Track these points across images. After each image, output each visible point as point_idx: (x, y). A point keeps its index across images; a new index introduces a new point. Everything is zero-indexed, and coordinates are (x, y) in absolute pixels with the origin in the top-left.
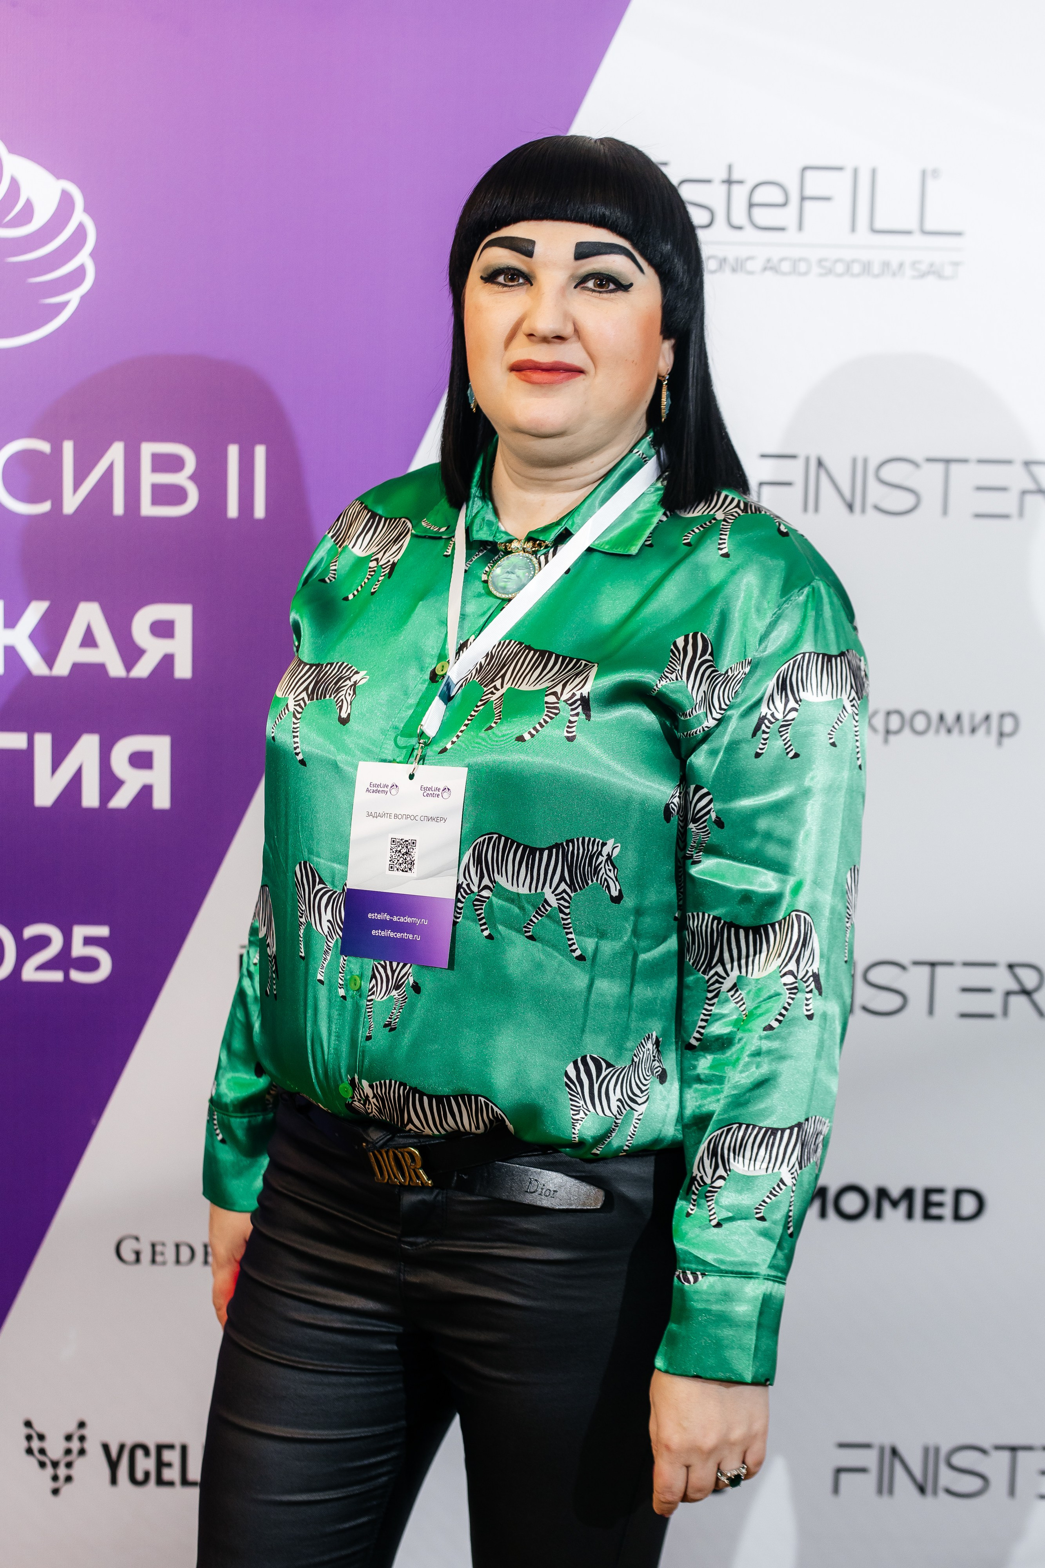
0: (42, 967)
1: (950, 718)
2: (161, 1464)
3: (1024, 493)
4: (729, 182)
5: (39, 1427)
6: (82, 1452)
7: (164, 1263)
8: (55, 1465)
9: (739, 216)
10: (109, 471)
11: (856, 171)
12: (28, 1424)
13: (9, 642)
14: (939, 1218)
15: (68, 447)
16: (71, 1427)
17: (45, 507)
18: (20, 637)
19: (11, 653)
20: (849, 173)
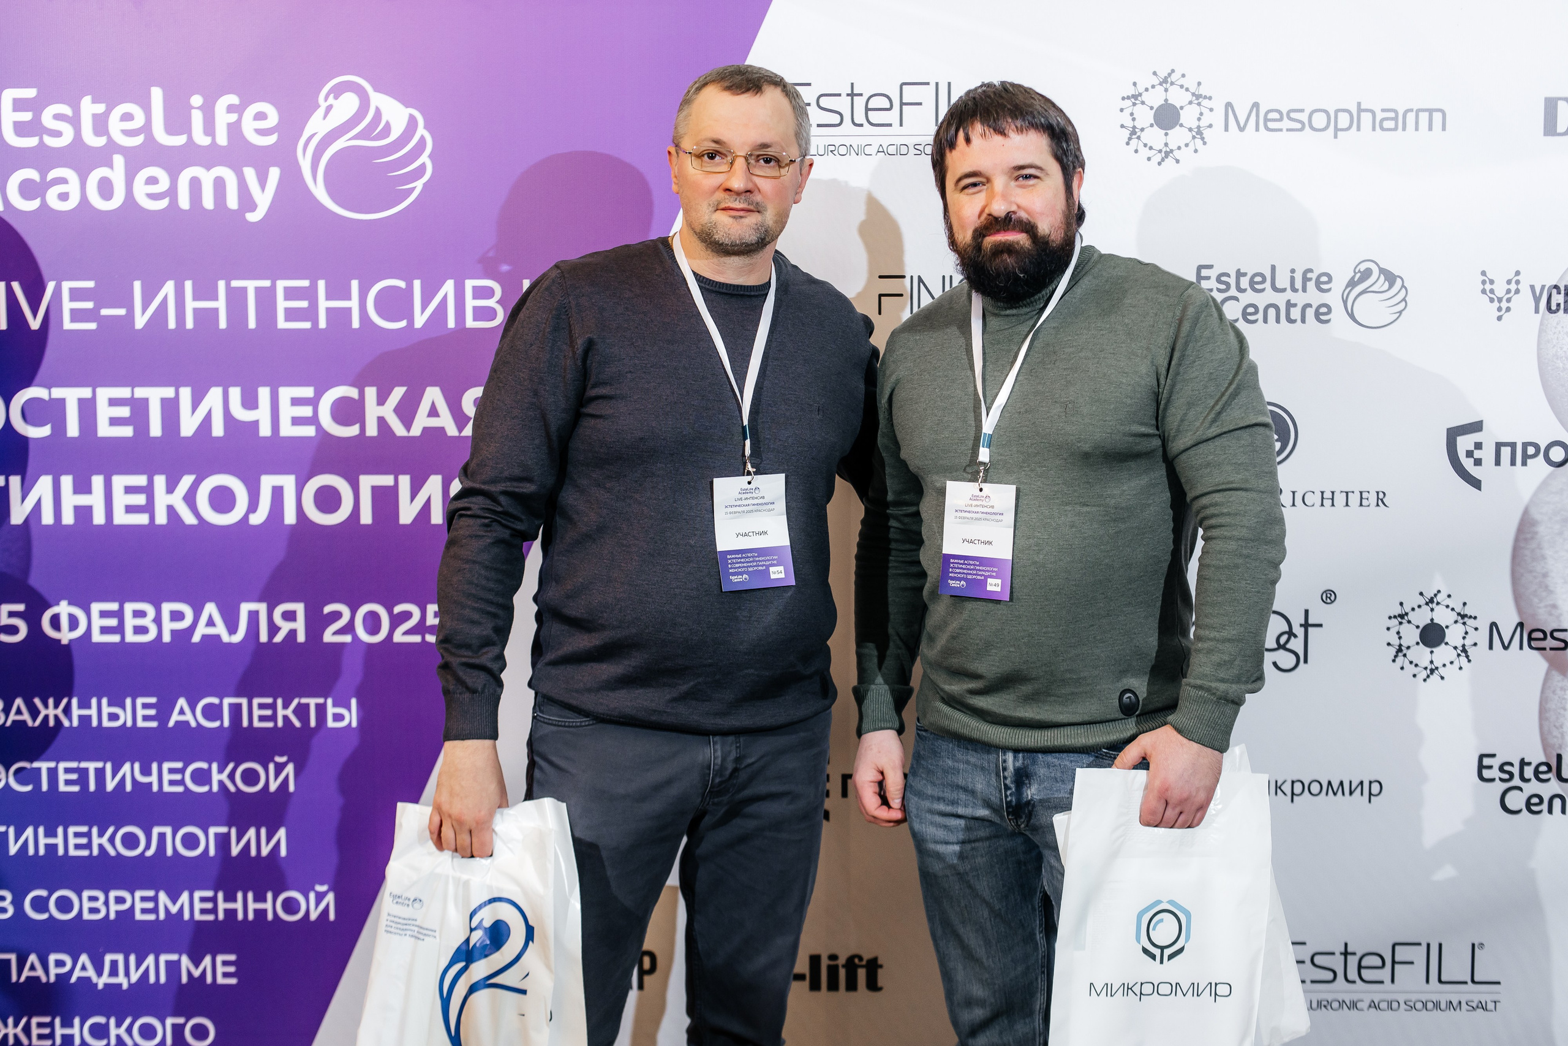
0: (407, 633)
4: (852, 95)
9: (860, 118)
10: (445, 299)
11: (937, 84)
13: (381, 415)
15: (417, 284)
17: (403, 324)
18: (388, 411)
19: (382, 421)
20: (933, 86)
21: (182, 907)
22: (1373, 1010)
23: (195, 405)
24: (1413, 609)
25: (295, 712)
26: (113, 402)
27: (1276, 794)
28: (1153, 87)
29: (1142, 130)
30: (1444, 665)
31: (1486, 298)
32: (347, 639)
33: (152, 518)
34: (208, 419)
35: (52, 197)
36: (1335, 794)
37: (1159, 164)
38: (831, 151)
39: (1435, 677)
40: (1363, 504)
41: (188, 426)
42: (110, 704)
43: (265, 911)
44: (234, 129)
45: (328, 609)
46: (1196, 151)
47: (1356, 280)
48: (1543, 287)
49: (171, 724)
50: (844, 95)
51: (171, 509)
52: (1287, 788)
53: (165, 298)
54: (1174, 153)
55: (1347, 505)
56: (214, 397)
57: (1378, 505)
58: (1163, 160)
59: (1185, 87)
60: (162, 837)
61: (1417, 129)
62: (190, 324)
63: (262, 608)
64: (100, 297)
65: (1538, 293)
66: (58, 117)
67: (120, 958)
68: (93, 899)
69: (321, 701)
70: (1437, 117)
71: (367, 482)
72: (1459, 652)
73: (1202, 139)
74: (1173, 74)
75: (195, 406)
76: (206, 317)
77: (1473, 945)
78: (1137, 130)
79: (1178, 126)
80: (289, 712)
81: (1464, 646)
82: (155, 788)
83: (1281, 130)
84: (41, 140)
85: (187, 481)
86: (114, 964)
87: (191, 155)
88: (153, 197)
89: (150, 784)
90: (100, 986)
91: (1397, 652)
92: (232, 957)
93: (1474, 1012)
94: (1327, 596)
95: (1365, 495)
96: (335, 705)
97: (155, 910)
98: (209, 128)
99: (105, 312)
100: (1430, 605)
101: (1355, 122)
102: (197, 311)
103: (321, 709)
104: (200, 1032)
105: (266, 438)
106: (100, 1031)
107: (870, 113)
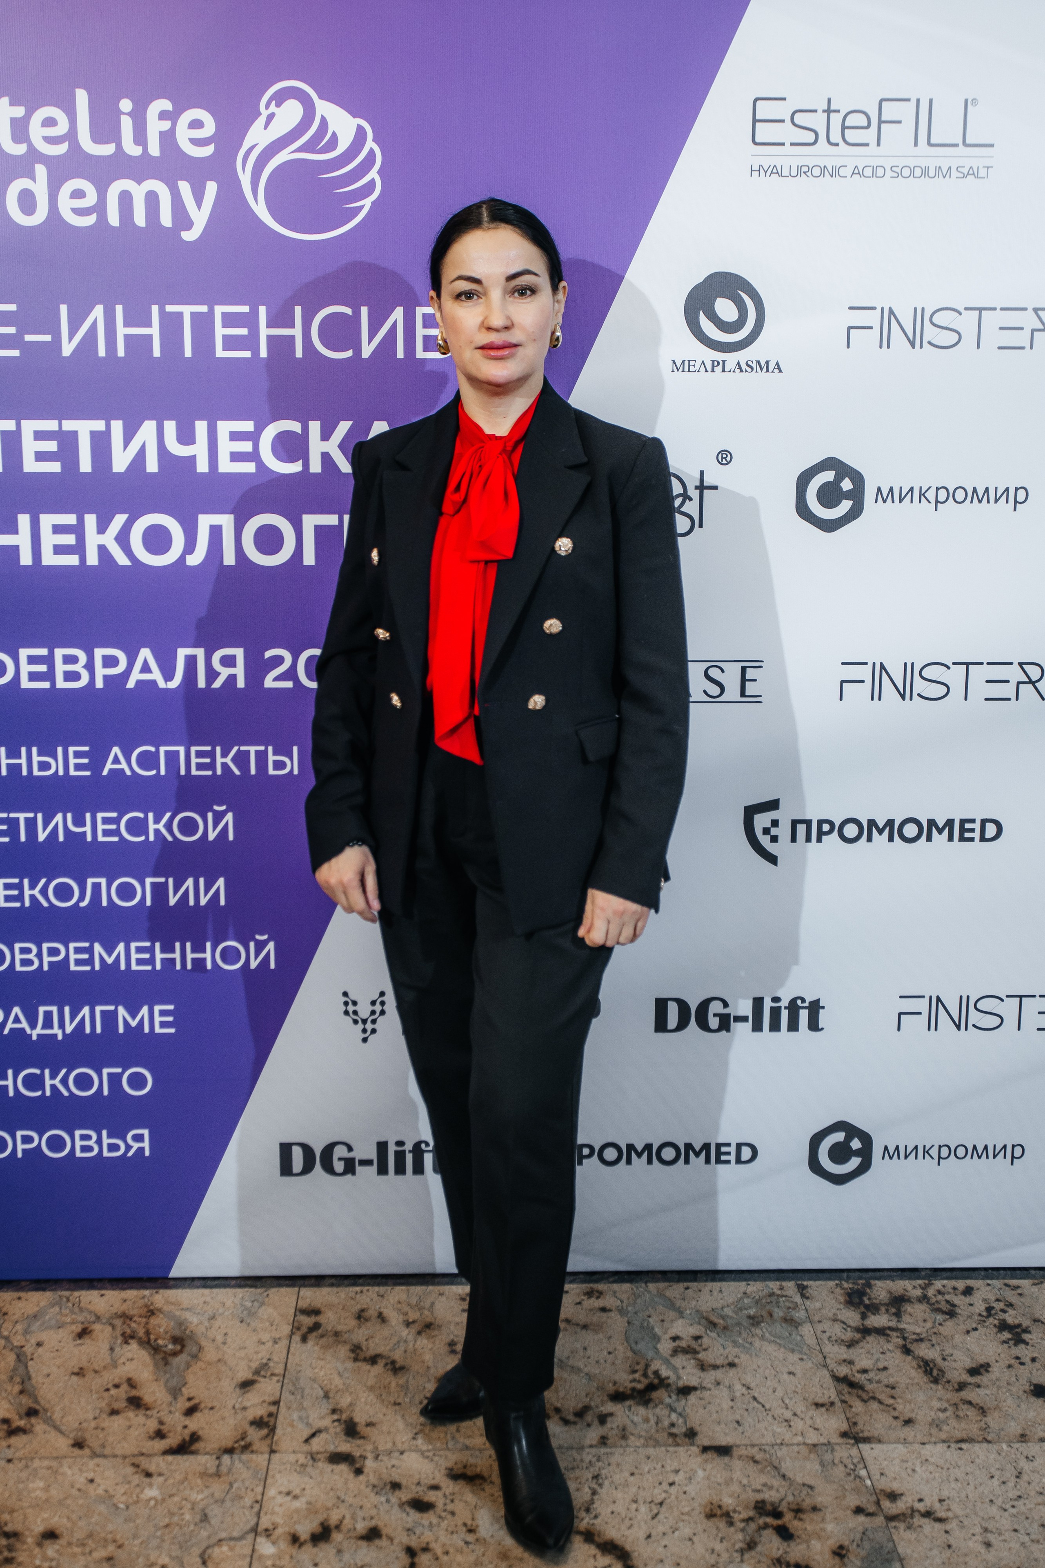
1: (981, 494)
3: (1033, 331)
4: (828, 111)
5: (353, 996)
6: (383, 1013)
9: (836, 137)
10: (394, 327)
11: (918, 101)
12: (345, 994)
13: (325, 450)
14: (972, 840)
15: (364, 310)
16: (375, 996)
17: (349, 354)
18: (332, 447)
19: (326, 457)
20: (913, 103)
21: (118, 956)
23: (128, 438)
25: (233, 760)
26: (39, 436)
32: (289, 684)
33: (83, 559)
34: (141, 455)
38: (804, 173)
41: (121, 462)
42: (39, 755)
43: (203, 961)
44: (168, 138)
45: (268, 654)
49: (105, 773)
50: (820, 111)
51: (103, 551)
53: (95, 322)
56: (148, 430)
60: (97, 887)
62: (121, 353)
63: (200, 653)
64: (23, 321)
67: (54, 1009)
68: (24, 951)
69: (262, 748)
71: (310, 521)
75: (127, 441)
76: (138, 345)
80: (228, 760)
82: (89, 838)
85: (119, 520)
86: (48, 1015)
87: (120, 166)
88: (79, 212)
89: (84, 834)
90: (34, 1038)
92: (171, 1007)
96: (275, 754)
97: (90, 962)
98: (140, 136)
99: (28, 338)
102: (127, 337)
103: (262, 757)
104: (137, 1081)
105: (203, 474)
106: (34, 1082)
107: (846, 131)
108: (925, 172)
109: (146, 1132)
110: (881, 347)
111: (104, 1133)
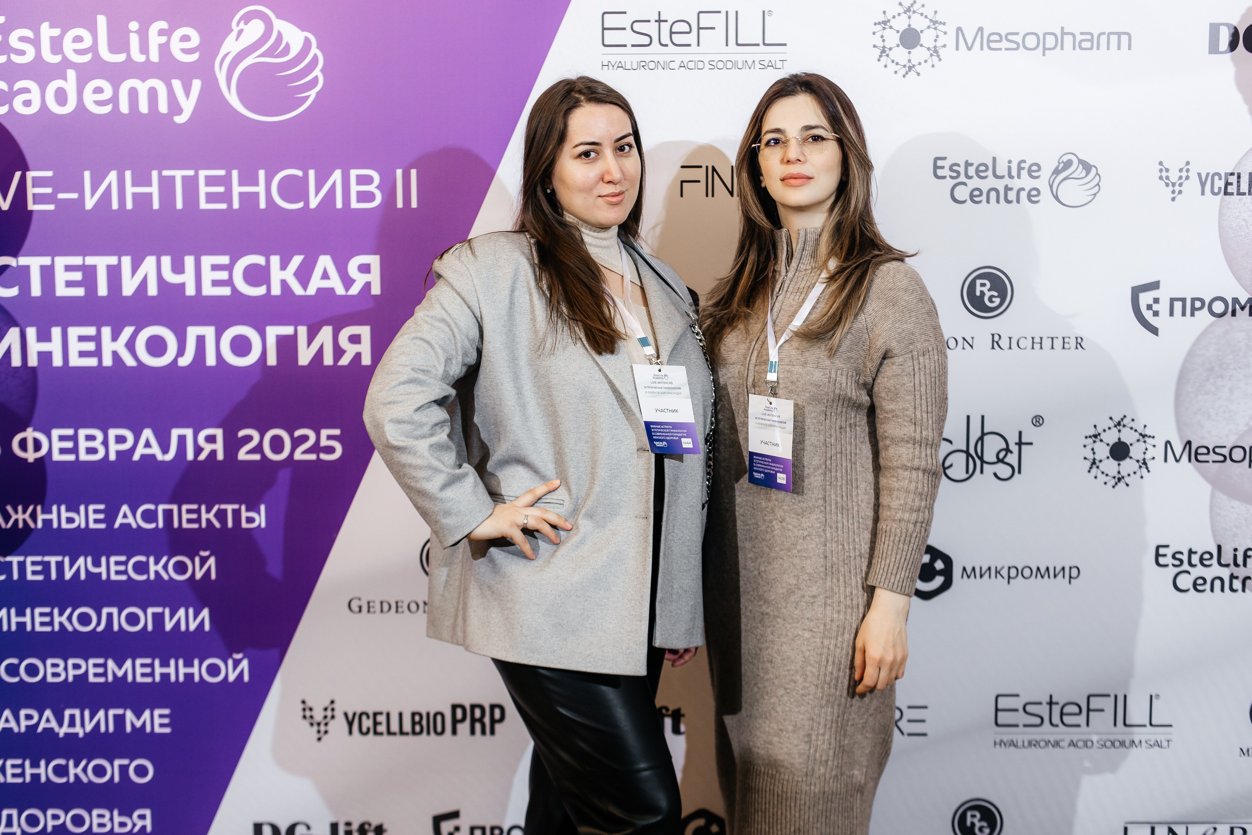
0: (305, 452)
2: (376, 724)
4: (659, 21)
5: (309, 703)
6: (333, 717)
7: (374, 612)
8: (319, 724)
9: (665, 39)
10: (333, 186)
11: (727, 12)
12: (303, 702)
13: (283, 278)
15: (312, 173)
16: (327, 703)
17: (300, 205)
18: (289, 275)
19: (284, 283)
20: (723, 14)
21: (126, 671)
22: (1072, 748)
23: (134, 270)
24: (1104, 431)
25: (216, 515)
26: (69, 268)
27: (996, 577)
28: (899, 14)
29: (890, 49)
30: (1129, 475)
31: (1162, 183)
32: (257, 457)
33: (100, 361)
34: (144, 283)
35: (18, 103)
36: (1042, 577)
37: (904, 76)
38: (643, 66)
39: (1122, 485)
40: (1065, 347)
41: (129, 287)
42: (67, 510)
43: (192, 675)
44: (164, 49)
45: (241, 433)
46: (933, 66)
47: (1060, 168)
48: (1208, 174)
49: (117, 525)
50: (653, 21)
51: (115, 355)
52: (1004, 573)
53: (110, 185)
54: (916, 67)
55: (1052, 348)
56: (149, 264)
57: (1077, 348)
58: (907, 73)
59: (925, 14)
60: (110, 616)
61: (1108, 49)
62: (129, 205)
63: (189, 433)
64: (57, 184)
65: (1204, 179)
66: (22, 39)
68: (55, 665)
69: (236, 506)
70: (1125, 39)
71: (273, 332)
72: (1141, 464)
73: (938, 56)
74: (915, 5)
76: (142, 200)
77: (1151, 696)
78: (886, 49)
79: (919, 47)
80: (211, 516)
81: (1144, 460)
82: (104, 577)
83: (1000, 49)
84: (9, 58)
85: (128, 331)
86: (72, 717)
87: (129, 70)
88: (99, 103)
89: (100, 574)
90: (61, 735)
91: (1092, 465)
92: (166, 711)
93: (1151, 750)
94: (1036, 421)
95: (1066, 340)
96: (248, 510)
97: (105, 674)
98: (144, 48)
99: (61, 196)
100: (1118, 427)
101: (1060, 43)
102: (135, 195)
103: (237, 514)
104: (141, 771)
105: (190, 297)
106: (61, 771)
107: (673, 35)
108: (735, 64)
109: (148, 813)
110: (707, 196)
111: (116, 813)
